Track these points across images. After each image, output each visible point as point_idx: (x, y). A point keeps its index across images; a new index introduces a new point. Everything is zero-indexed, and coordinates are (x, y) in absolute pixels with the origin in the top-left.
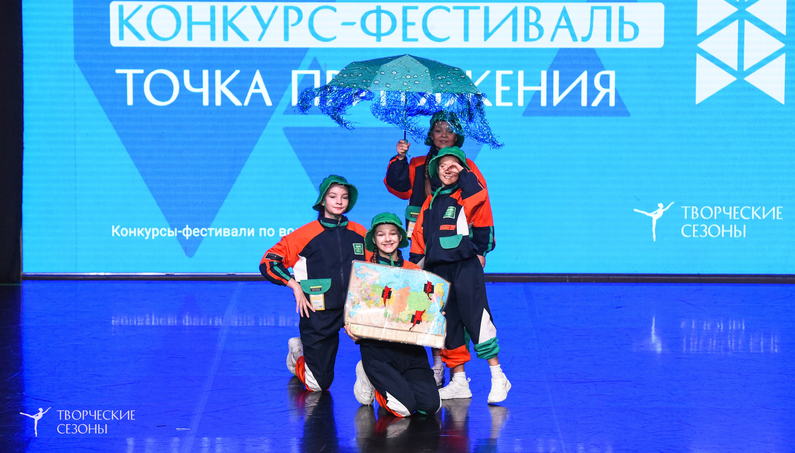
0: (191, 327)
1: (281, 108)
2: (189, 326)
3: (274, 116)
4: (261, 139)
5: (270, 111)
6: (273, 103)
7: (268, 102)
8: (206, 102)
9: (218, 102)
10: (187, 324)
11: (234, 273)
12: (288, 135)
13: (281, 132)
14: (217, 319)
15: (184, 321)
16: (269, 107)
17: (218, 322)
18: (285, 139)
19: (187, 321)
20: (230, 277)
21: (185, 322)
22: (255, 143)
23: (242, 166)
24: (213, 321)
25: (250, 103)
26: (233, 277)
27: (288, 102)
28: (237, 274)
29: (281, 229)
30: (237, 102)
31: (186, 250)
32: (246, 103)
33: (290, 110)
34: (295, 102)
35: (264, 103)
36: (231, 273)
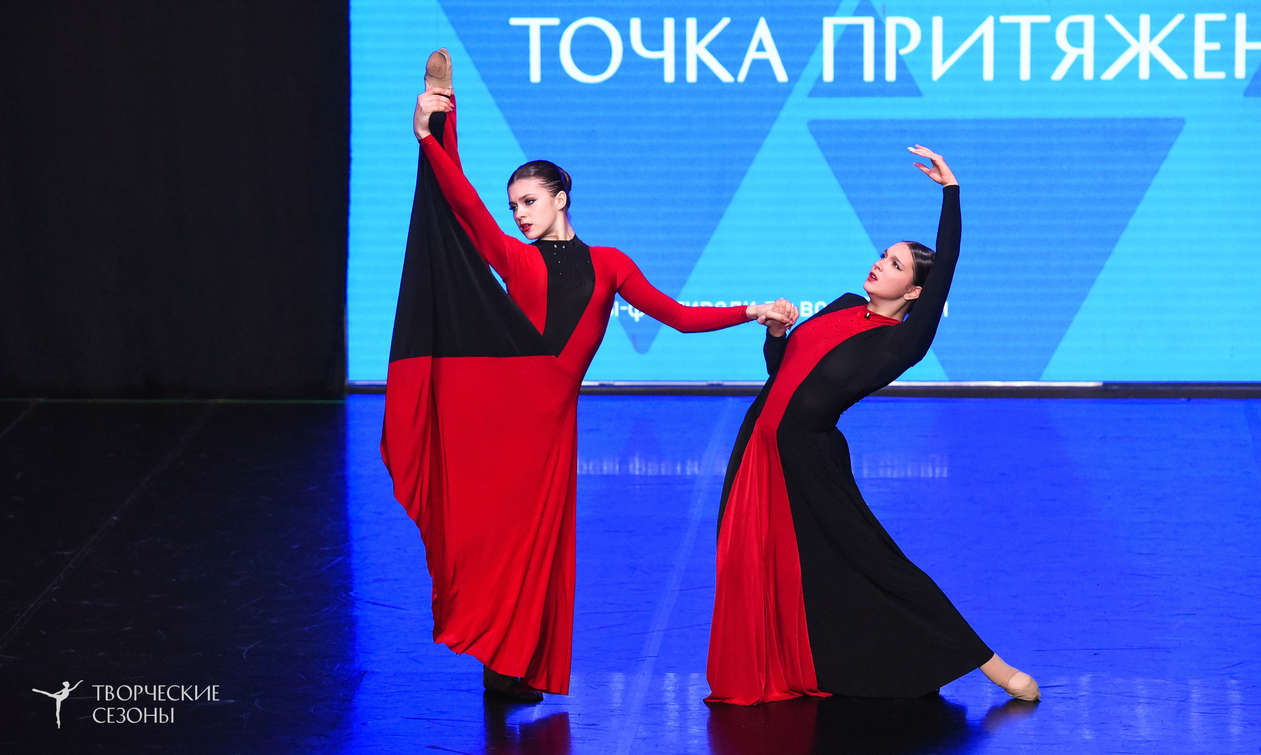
0: (645, 479)
1: (804, 85)
2: (641, 476)
3: (792, 100)
4: (769, 141)
5: (786, 91)
6: (789, 75)
7: (781, 75)
8: (669, 76)
9: (692, 76)
10: (637, 473)
11: (720, 382)
12: (815, 134)
13: (804, 127)
14: (689, 463)
15: (631, 466)
16: (783, 84)
17: (692, 469)
18: (811, 141)
19: (636, 467)
20: (714, 388)
21: (634, 468)
22: (757, 147)
23: (734, 188)
24: (684, 470)
25: (749, 77)
26: (719, 388)
27: (816, 74)
28: (726, 383)
29: (803, 304)
30: (725, 76)
31: (634, 338)
32: (742, 76)
33: (820, 90)
34: (829, 75)
35: (773, 78)
36: (715, 382)
